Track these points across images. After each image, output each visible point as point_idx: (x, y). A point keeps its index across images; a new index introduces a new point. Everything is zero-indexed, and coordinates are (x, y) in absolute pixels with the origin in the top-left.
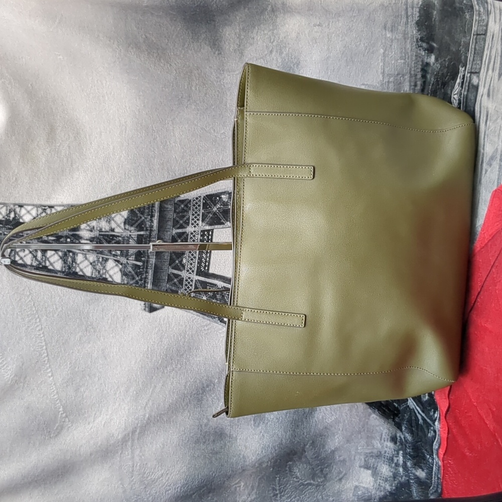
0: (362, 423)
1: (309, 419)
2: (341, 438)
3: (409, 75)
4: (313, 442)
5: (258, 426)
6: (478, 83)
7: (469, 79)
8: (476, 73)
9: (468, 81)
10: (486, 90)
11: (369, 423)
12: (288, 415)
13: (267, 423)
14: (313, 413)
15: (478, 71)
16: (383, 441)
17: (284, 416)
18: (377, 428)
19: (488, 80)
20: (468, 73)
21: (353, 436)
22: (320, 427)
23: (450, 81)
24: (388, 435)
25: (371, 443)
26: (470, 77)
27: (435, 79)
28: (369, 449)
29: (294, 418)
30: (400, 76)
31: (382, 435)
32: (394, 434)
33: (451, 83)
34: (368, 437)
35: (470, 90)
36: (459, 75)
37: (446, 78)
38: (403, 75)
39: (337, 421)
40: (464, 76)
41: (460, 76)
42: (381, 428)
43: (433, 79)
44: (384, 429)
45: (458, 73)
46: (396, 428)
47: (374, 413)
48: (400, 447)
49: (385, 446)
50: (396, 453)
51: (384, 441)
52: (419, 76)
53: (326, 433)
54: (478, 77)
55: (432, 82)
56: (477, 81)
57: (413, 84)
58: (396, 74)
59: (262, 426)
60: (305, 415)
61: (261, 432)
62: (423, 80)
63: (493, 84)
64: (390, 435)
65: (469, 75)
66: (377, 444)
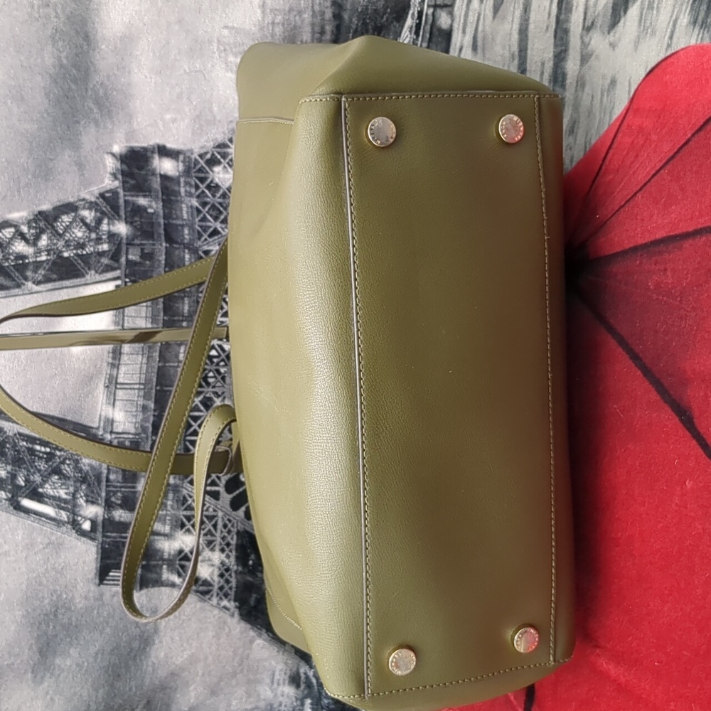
0: (237, 659)
1: (140, 660)
2: (200, 689)
3: (311, 13)
4: (148, 702)
5: (41, 683)
6: (451, 26)
7: (430, 18)
8: (446, 6)
9: (430, 21)
10: (468, 39)
11: (251, 656)
12: (100, 656)
13: (59, 675)
14: (148, 649)
15: (449, 4)
16: (275, 685)
17: (91, 660)
18: (266, 664)
19: (472, 18)
20: (429, 6)
21: (222, 683)
22: (162, 673)
23: (392, 22)
24: (285, 674)
25: (256, 691)
26: (433, 15)
27: (358, 21)
28: (251, 703)
29: (112, 660)
30: (295, 13)
31: (274, 675)
32: (294, 669)
33: (395, 27)
34: (249, 682)
35: (434, 39)
36: (411, 12)
37: (382, 17)
38: (300, 13)
39: (193, 660)
40: (420, 13)
41: (413, 14)
42: (273, 663)
43: (355, 20)
44: (277, 663)
45: (409, 7)
46: (298, 658)
47: (260, 636)
48: (306, 692)
49: (279, 692)
50: (299, 703)
51: (279, 684)
52: (329, 15)
53: (172, 684)
54: (451, 14)
55: (354, 27)
56: (449, 21)
57: (317, 29)
58: (287, 9)
59: (48, 682)
60: (132, 654)
61: (47, 693)
62: (336, 23)
63: (484, 25)
64: (288, 672)
65: (431, 10)
66: (266, 692)
